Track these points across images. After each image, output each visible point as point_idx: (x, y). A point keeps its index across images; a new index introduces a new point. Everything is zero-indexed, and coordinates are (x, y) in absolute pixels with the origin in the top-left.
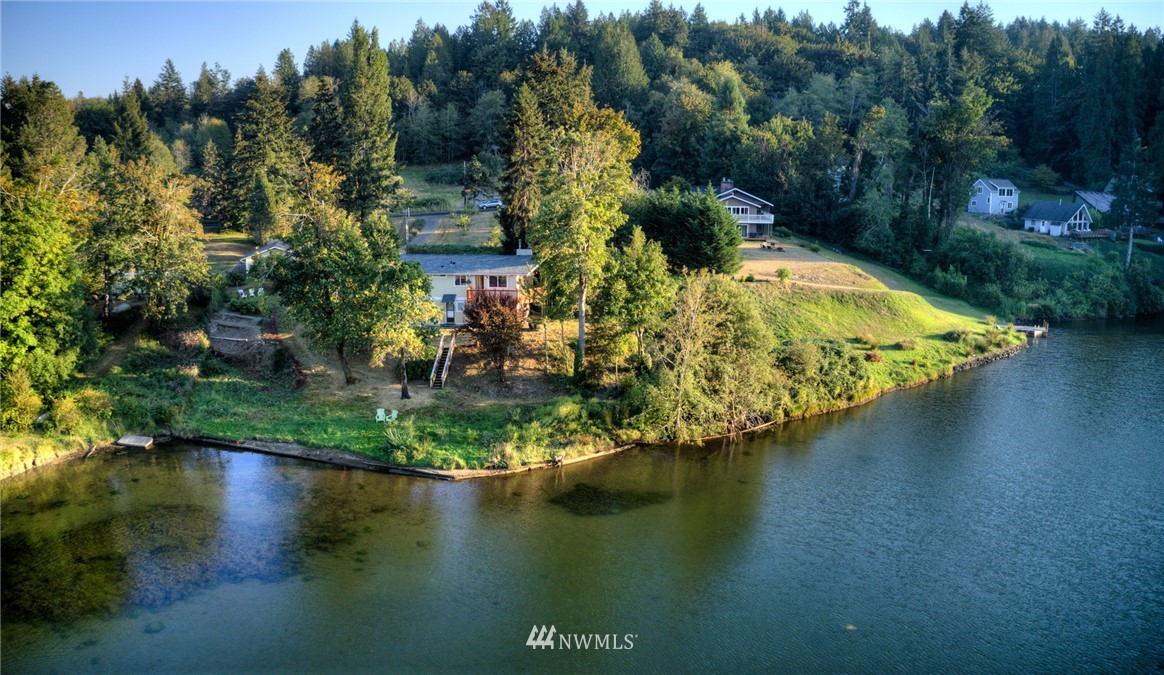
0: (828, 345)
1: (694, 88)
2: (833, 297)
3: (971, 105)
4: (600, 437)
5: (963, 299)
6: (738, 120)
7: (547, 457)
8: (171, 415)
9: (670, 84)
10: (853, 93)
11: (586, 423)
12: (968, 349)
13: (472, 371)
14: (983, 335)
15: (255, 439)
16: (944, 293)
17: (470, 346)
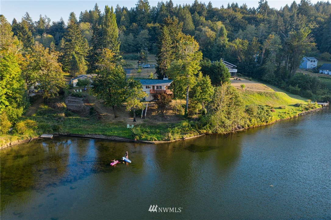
0: (259, 106)
1: (210, 30)
2: (258, 93)
3: (303, 33)
4: (195, 132)
5: (299, 95)
6: (225, 40)
7: (181, 137)
8: (59, 128)
9: (202, 29)
10: (261, 31)
11: (190, 128)
12: (303, 109)
13: (154, 114)
14: (307, 105)
15: (89, 134)
16: (292, 93)
17: (152, 106)
